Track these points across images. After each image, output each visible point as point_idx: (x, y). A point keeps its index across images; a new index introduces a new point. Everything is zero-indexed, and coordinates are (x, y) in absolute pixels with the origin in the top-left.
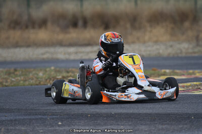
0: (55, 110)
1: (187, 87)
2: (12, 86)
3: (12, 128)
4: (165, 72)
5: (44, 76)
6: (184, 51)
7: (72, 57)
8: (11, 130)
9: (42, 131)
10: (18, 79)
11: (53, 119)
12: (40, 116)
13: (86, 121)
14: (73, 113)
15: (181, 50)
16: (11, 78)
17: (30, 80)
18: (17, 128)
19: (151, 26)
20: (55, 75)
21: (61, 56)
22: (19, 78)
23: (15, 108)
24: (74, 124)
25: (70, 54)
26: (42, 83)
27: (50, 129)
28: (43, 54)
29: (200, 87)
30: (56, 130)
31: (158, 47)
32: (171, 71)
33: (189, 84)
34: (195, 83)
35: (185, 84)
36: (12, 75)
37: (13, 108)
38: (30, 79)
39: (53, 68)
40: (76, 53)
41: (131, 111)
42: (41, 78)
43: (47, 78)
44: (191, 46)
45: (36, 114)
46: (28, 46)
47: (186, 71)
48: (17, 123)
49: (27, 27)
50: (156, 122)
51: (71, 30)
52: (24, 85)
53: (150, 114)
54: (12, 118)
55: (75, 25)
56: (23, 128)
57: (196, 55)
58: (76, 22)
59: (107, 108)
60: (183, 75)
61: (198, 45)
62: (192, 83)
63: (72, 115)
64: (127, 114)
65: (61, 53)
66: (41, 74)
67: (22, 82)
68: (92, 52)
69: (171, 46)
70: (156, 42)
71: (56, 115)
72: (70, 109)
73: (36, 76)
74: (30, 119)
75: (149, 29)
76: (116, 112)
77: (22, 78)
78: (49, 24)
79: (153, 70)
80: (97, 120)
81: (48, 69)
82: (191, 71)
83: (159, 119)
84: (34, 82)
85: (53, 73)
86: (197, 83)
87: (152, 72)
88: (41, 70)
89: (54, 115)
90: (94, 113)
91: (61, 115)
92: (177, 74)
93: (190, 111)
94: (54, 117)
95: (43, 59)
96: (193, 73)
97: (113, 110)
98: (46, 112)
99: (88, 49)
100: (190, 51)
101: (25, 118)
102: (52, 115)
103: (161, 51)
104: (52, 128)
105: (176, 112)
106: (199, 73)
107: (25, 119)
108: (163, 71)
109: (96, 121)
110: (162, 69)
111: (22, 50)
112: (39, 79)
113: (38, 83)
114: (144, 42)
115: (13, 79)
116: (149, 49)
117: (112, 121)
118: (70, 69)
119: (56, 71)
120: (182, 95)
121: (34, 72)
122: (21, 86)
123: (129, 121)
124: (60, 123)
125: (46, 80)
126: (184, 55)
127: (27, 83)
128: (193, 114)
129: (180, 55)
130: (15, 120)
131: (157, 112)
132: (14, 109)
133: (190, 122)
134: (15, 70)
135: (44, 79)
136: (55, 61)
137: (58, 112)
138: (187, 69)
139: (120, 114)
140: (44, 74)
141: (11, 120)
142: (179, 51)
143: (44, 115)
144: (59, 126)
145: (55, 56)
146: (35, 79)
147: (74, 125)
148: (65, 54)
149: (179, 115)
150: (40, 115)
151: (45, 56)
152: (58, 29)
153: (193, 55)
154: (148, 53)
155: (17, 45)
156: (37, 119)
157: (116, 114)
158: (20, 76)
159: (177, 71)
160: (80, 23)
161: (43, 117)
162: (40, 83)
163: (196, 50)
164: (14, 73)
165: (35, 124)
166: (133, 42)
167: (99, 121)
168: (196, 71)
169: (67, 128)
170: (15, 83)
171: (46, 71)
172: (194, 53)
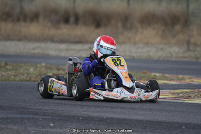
0: (47, 110)
1: (178, 94)
2: (2, 80)
3: (3, 126)
4: (155, 76)
5: (35, 72)
6: (174, 54)
7: (63, 54)
8: (3, 128)
9: (33, 132)
10: (8, 74)
11: (45, 119)
12: (32, 116)
13: (77, 124)
14: (64, 114)
15: (171, 54)
16: (2, 72)
17: (21, 76)
18: (9, 127)
19: (142, 28)
20: (46, 72)
21: (52, 53)
22: (10, 73)
23: (7, 105)
24: (66, 126)
25: (60, 50)
26: (32, 79)
27: (42, 130)
28: (34, 49)
29: (190, 95)
30: (47, 132)
31: (149, 49)
32: (161, 75)
33: (179, 91)
34: (186, 90)
35: (176, 91)
36: (3, 69)
37: (5, 105)
38: (20, 74)
39: (43, 64)
40: (67, 50)
41: (122, 117)
42: (32, 74)
43: (37, 74)
44: (181, 51)
45: (28, 114)
46: (20, 40)
47: (175, 76)
48: (9, 121)
49: (18, 20)
50: (147, 130)
51: (63, 26)
52: (14, 81)
53: (141, 121)
54: (4, 116)
55: (66, 21)
56: (15, 128)
57: (186, 60)
58: (68, 18)
59: (99, 112)
60: (173, 80)
61: (188, 50)
62: (183, 90)
63: (64, 117)
64: (118, 119)
65: (52, 49)
66: (32, 70)
67: (12, 77)
68: (82, 50)
69: (162, 49)
70: (147, 44)
71: (48, 116)
72: (62, 110)
73: (27, 71)
74: (22, 118)
75: (140, 30)
76: (108, 117)
77: (13, 72)
78: (41, 18)
79: (143, 73)
80: (89, 124)
81: (38, 65)
82: (181, 76)
83: (151, 127)
84: (25, 78)
85: (43, 69)
86: (188, 91)
87: (143, 75)
88: (32, 66)
89: (46, 115)
90: (86, 116)
91: (52, 116)
92: (166, 79)
93: (181, 120)
94: (46, 117)
95: (34, 54)
96: (183, 79)
97: (104, 114)
98: (38, 112)
99: (79, 47)
100: (181, 55)
101: (17, 116)
102: (43, 115)
103: (151, 54)
104: (44, 130)
105: (167, 120)
106: (188, 78)
107: (17, 118)
108: (153, 74)
109: (87, 125)
110: (152, 72)
111: (13, 43)
112: (30, 75)
113: (28, 78)
114: (135, 44)
115: (4, 74)
116: (140, 50)
117: (104, 126)
118: (61, 67)
119: (47, 68)
120: (173, 102)
121: (24, 67)
122: (12, 81)
123: (121, 127)
124: (52, 125)
125: (37, 76)
126: (174, 59)
127: (18, 78)
128: (184, 123)
129: (170, 59)
130: (7, 118)
131: (148, 119)
132: (7, 107)
133: (181, 132)
134: (6, 64)
135: (34, 75)
136: (46, 57)
137: (49, 112)
138: (177, 74)
139: (112, 119)
140: (34, 70)
141: (3, 119)
142: (169, 55)
143: (36, 114)
144: (51, 127)
145: (46, 52)
146: (26, 75)
147: (66, 128)
148: (56, 50)
149: (170, 124)
150: (32, 114)
151: (36, 51)
152: (49, 24)
153: (184, 60)
154: (139, 54)
155: (8, 38)
156: (28, 119)
157: (107, 118)
158: (11, 70)
159: (167, 75)
160: (72, 19)
161: (35, 117)
162: (30, 79)
163: (186, 55)
164: (4, 67)
165: (27, 124)
166: (124, 43)
167: (90, 125)
168: (186, 77)
169: (58, 130)
170: (5, 77)
171: (37, 67)
172: (185, 57)
